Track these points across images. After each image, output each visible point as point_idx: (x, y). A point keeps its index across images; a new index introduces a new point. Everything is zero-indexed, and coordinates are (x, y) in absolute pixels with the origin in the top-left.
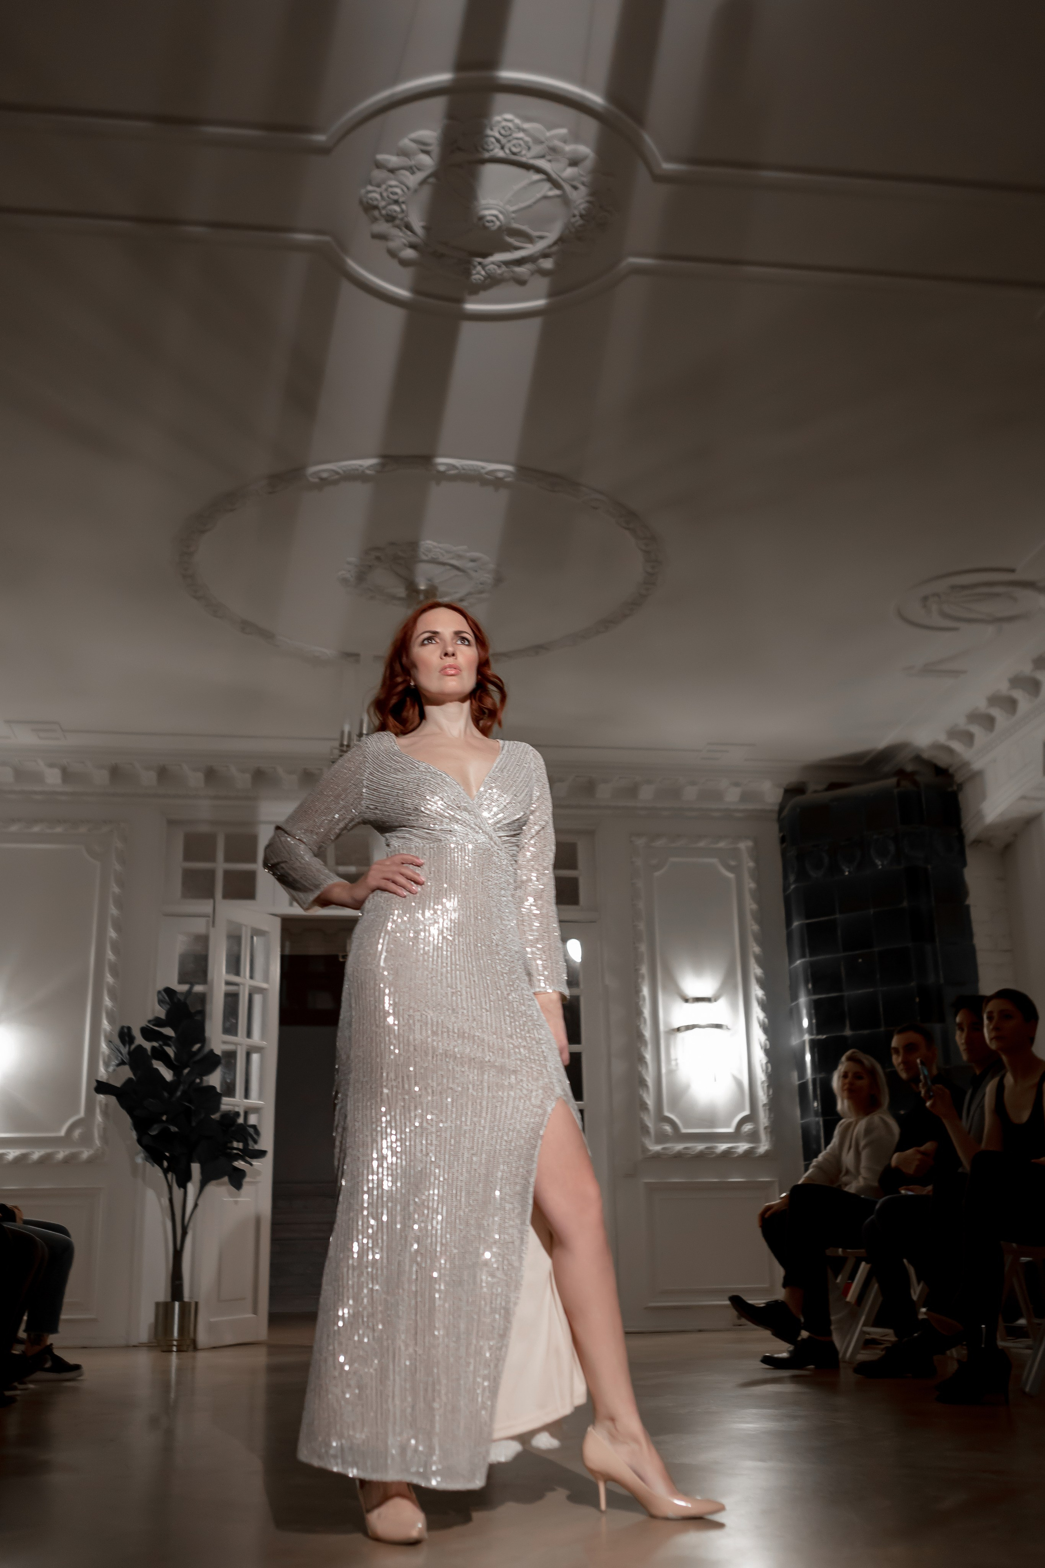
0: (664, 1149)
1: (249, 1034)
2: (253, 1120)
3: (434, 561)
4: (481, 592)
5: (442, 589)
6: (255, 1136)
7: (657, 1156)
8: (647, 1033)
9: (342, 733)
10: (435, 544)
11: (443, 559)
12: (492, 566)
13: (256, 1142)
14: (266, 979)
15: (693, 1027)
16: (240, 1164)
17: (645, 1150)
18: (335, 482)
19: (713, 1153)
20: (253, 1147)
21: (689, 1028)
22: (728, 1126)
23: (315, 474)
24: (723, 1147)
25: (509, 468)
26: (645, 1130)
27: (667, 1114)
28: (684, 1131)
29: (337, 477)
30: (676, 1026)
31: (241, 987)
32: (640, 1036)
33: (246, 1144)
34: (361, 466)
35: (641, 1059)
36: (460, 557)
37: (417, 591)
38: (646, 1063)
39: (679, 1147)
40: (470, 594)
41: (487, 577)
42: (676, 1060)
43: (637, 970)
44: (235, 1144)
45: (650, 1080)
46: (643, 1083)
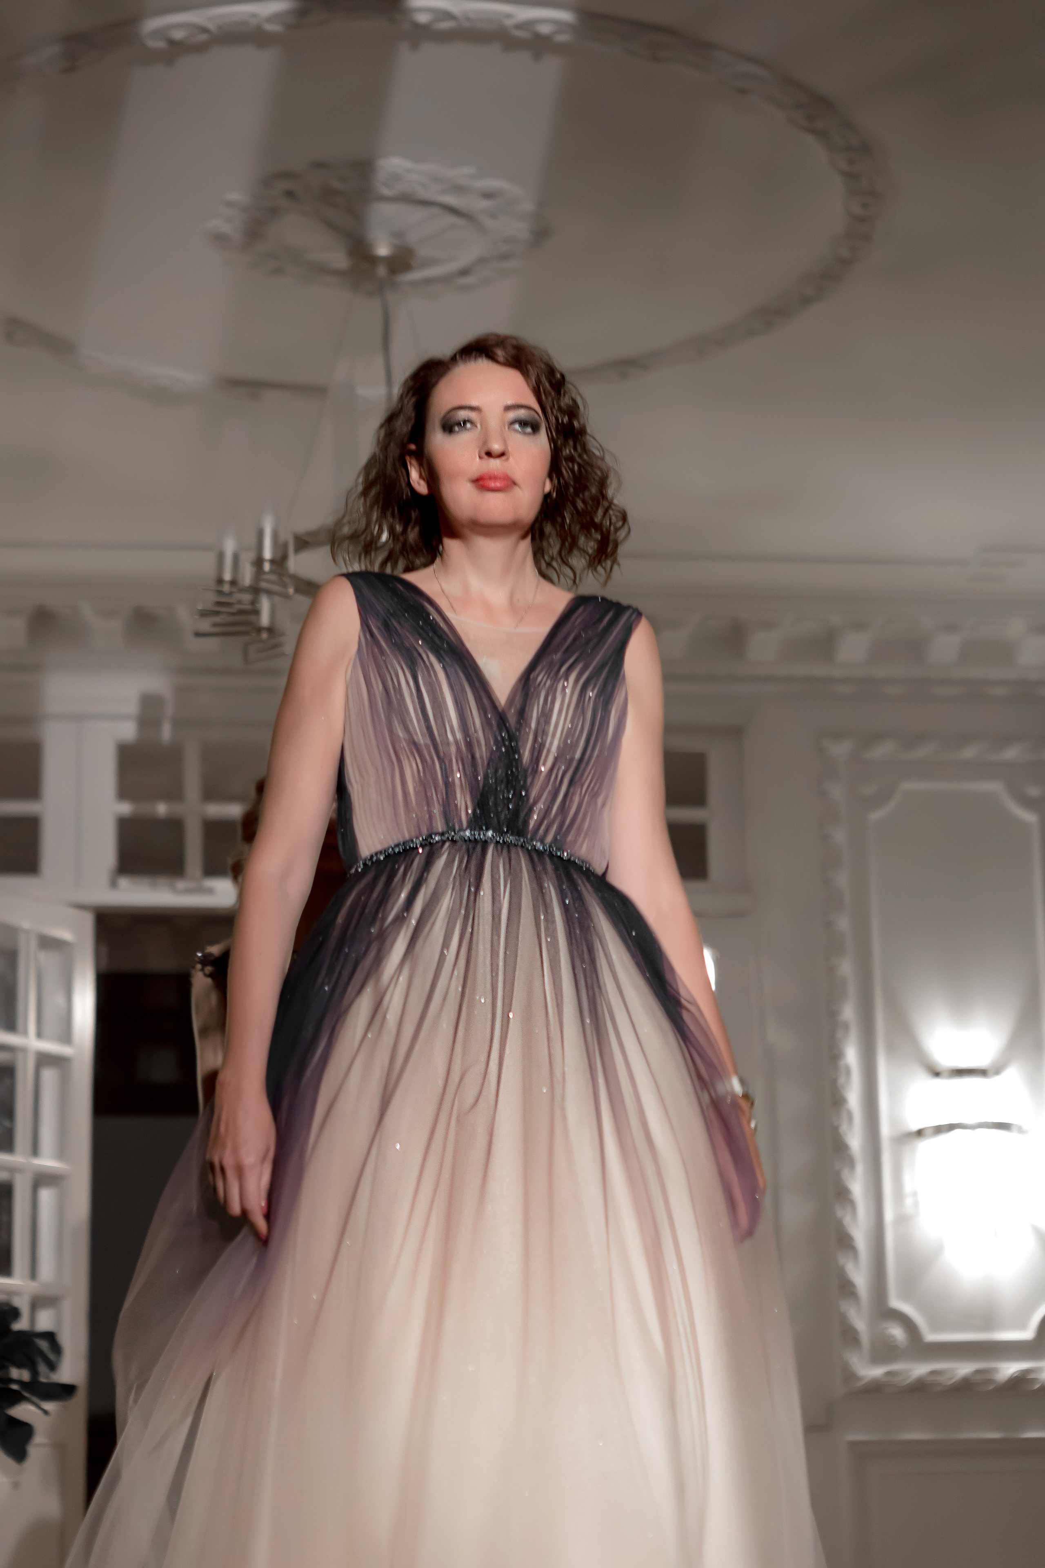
0: (888, 1373)
1: (35, 1150)
2: (44, 1321)
3: (408, 199)
4: (504, 257)
5: (423, 252)
6: (52, 1356)
7: (875, 1389)
8: (855, 1141)
9: (221, 556)
10: (408, 164)
11: (423, 194)
12: (528, 206)
13: (52, 1367)
14: (66, 1036)
15: (951, 1127)
16: (24, 1411)
17: (849, 1376)
18: (200, 48)
19: (990, 1381)
20: (47, 1377)
21: (939, 1130)
22: (1023, 1326)
23: (160, 33)
24: (1010, 1369)
25: (565, 16)
26: (850, 1336)
27: (896, 1303)
28: (931, 1337)
29: (203, 37)
30: (915, 1127)
31: (20, 1057)
32: (840, 1148)
33: (35, 1373)
34: (254, 15)
35: (843, 1194)
36: (459, 189)
37: (373, 260)
38: (852, 1203)
39: (920, 1370)
40: (482, 261)
41: (519, 229)
42: (915, 1194)
43: (833, 1014)
44: (15, 1373)
45: (860, 1235)
46: (845, 1242)
